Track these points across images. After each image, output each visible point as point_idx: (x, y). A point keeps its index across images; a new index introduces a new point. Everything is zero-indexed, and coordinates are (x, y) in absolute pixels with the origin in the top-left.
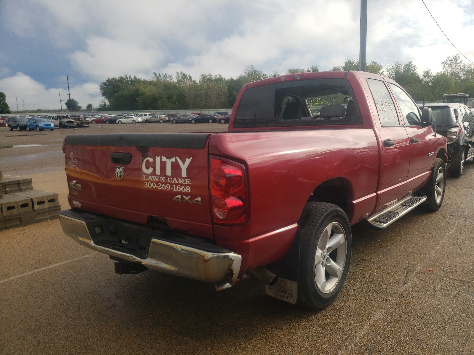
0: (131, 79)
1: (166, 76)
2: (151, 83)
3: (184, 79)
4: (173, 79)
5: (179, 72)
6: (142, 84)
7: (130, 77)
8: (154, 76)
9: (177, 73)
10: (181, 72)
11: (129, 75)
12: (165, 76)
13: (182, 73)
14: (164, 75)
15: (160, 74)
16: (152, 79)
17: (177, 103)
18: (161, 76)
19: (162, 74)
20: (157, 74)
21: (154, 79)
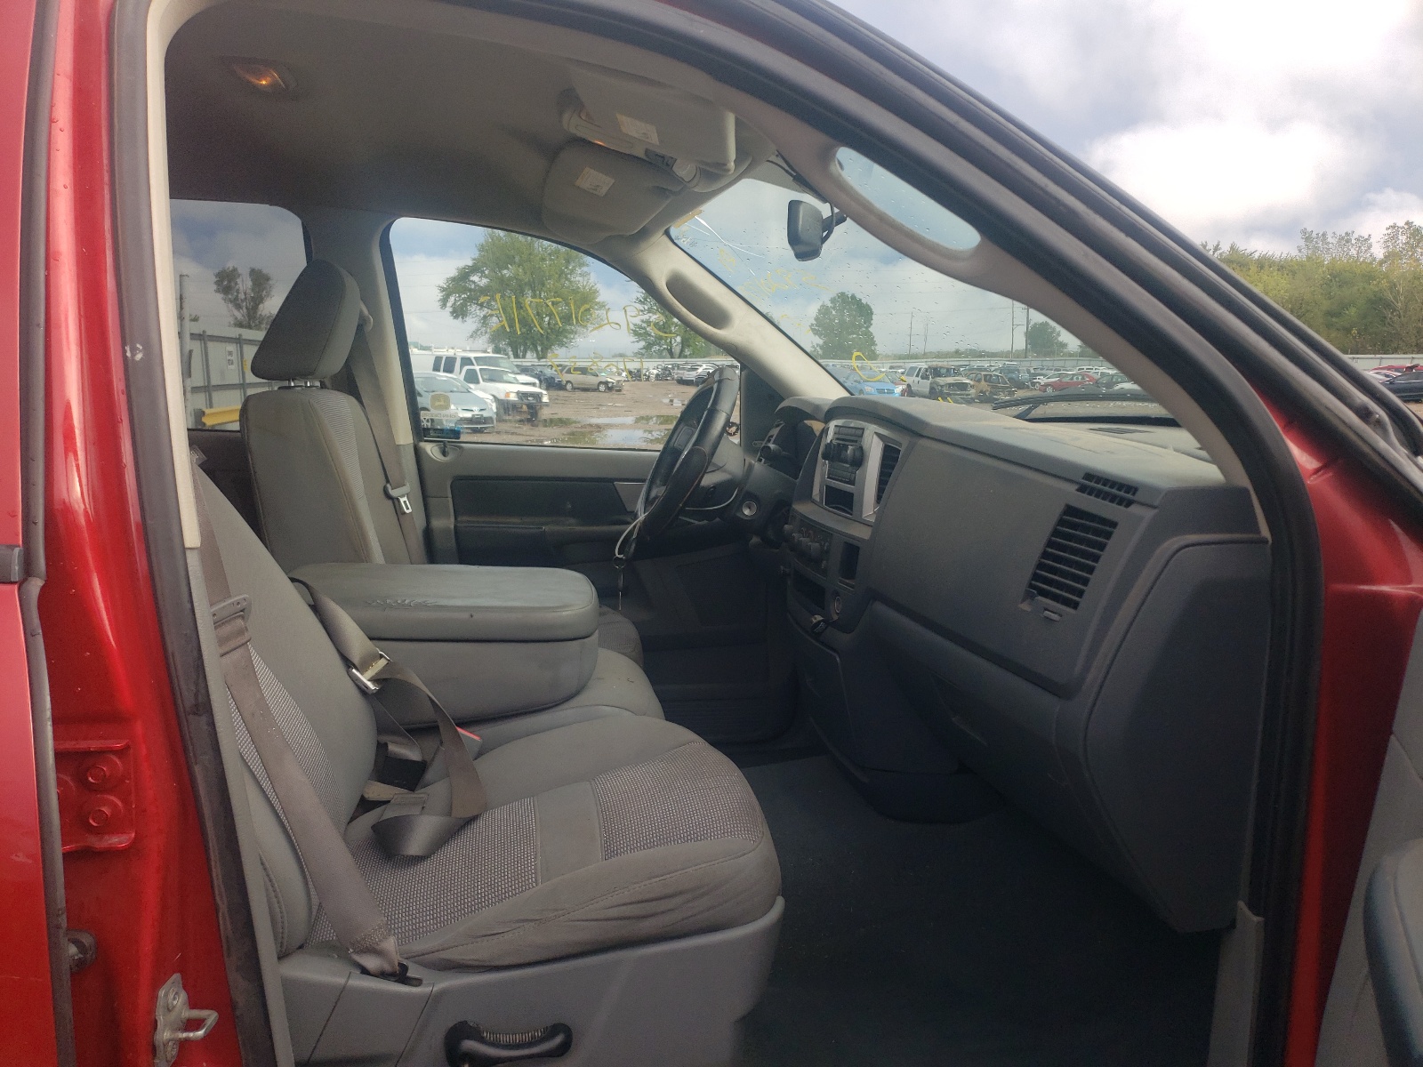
0: (1221, 254)
1: (1348, 241)
2: (1284, 267)
3: (1412, 247)
4: (1372, 250)
5: (1401, 223)
6: (1253, 268)
7: (1216, 248)
8: (1302, 243)
9: (1394, 227)
10: (1407, 223)
11: (1215, 244)
12: (1345, 239)
13: (1409, 228)
14: (1341, 238)
15: (1324, 235)
16: (1294, 253)
17: (1354, 331)
18: (1330, 240)
19: (1334, 233)
20: (1314, 235)
21: (1300, 251)
